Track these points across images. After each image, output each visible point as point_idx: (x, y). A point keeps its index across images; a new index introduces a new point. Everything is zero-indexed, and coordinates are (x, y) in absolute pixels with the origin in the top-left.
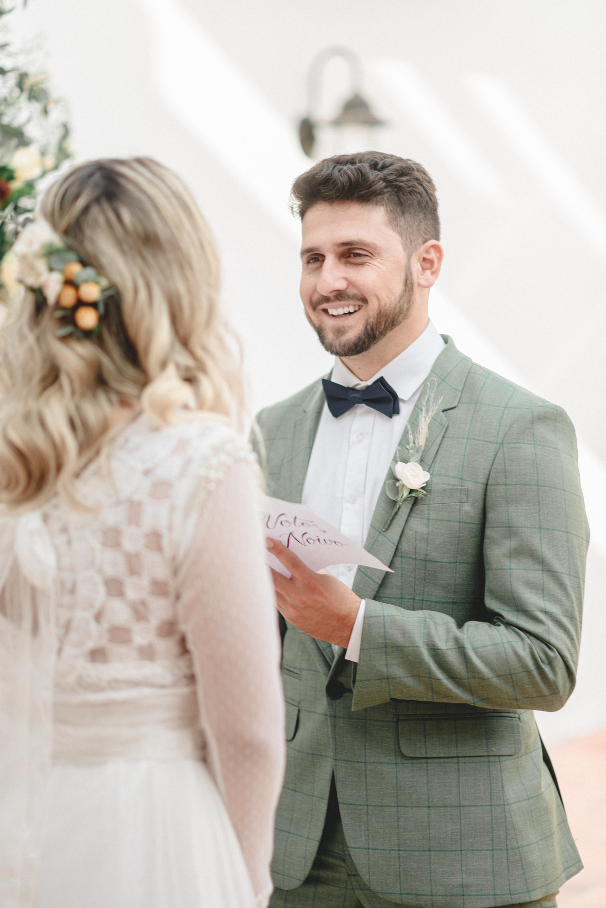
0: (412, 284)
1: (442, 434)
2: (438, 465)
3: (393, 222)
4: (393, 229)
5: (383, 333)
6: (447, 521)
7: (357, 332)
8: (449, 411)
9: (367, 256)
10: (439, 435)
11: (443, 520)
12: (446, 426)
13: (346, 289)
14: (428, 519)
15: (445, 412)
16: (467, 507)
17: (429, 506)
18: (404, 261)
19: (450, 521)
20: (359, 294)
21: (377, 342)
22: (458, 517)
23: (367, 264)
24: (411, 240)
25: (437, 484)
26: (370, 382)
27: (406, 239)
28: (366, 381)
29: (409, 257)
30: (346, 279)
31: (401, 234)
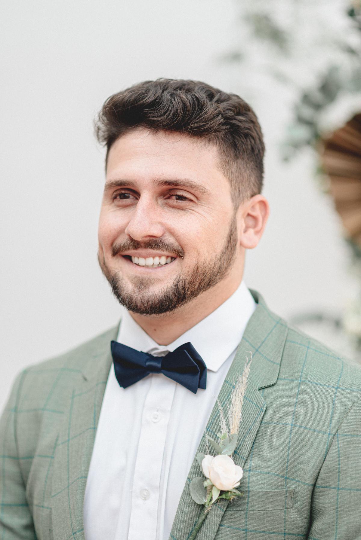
0: (235, 240)
1: (260, 419)
2: (256, 459)
3: (225, 166)
4: (224, 174)
5: (194, 294)
6: (269, 533)
7: (166, 288)
8: (266, 390)
9: (191, 200)
10: (255, 421)
11: (264, 532)
12: (264, 409)
13: (161, 236)
14: (246, 530)
15: (262, 391)
16: (293, 515)
17: (246, 514)
18: (231, 212)
19: (273, 533)
20: (176, 244)
21: (186, 302)
22: (283, 528)
23: (190, 211)
24: (239, 191)
25: (257, 483)
26: (172, 348)
27: (235, 189)
28: (166, 345)
29: (236, 209)
30: (162, 224)
31: (231, 182)
